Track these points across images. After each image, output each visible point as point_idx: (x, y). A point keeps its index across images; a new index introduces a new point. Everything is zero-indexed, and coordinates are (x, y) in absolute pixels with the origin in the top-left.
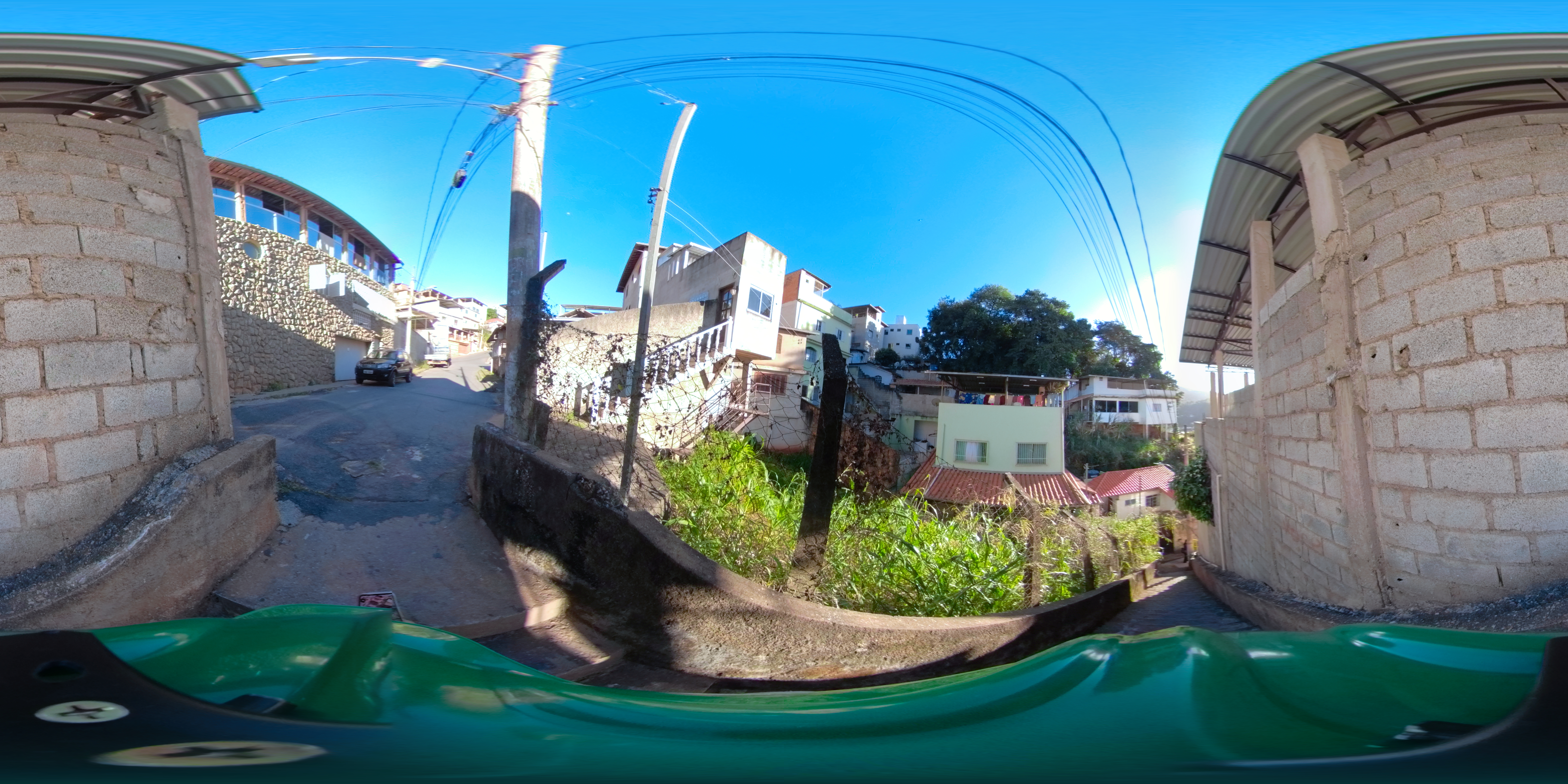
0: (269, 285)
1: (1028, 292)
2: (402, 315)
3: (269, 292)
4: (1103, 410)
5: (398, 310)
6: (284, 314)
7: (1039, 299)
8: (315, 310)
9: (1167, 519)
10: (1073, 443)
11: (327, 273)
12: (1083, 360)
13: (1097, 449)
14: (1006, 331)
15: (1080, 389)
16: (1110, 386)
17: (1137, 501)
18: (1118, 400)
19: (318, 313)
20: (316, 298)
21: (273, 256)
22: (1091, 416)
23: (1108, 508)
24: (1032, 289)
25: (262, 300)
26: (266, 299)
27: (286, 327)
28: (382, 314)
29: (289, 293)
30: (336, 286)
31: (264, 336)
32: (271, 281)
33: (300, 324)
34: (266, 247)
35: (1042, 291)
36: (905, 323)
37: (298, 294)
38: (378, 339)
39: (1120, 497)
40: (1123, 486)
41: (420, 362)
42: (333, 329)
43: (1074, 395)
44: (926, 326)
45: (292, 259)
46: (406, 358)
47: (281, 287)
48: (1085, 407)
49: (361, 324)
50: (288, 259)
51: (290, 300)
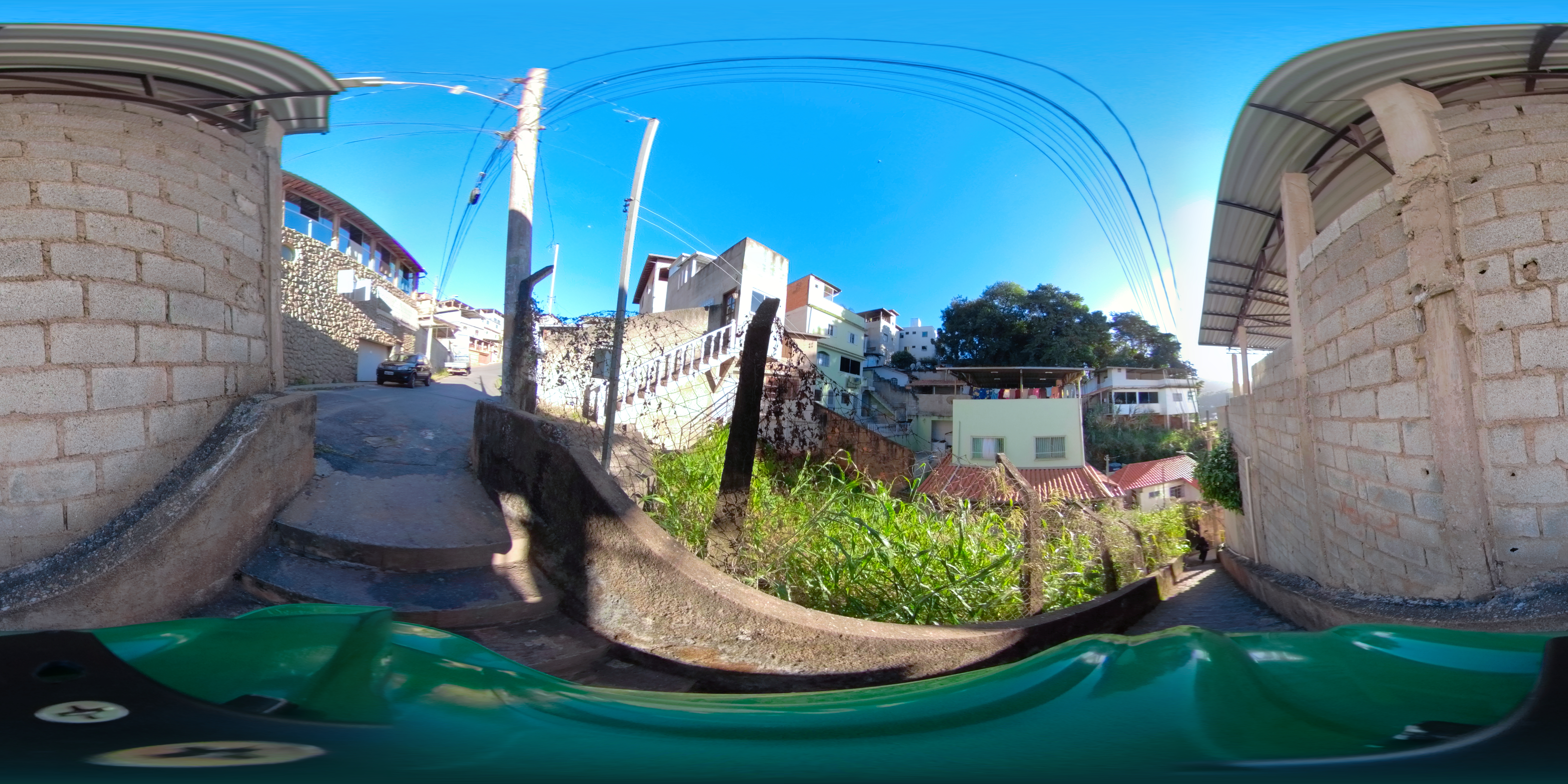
0: (301, 286)
1: (1040, 287)
2: (424, 323)
3: (300, 293)
4: (1124, 403)
5: (420, 319)
6: (313, 314)
7: (1052, 293)
8: (341, 312)
9: (1192, 509)
10: (1094, 436)
11: (355, 279)
12: (1101, 354)
13: (1118, 442)
14: (1022, 327)
15: (1099, 382)
16: (1128, 377)
17: (1161, 492)
18: (1137, 391)
19: (344, 315)
20: (344, 301)
21: (306, 260)
22: (1111, 408)
23: (1132, 501)
24: (1044, 284)
25: (294, 300)
26: (297, 300)
27: (314, 326)
28: (405, 320)
29: (319, 295)
30: (362, 291)
31: (293, 334)
32: (302, 283)
33: (327, 325)
34: (300, 251)
35: (1055, 285)
36: (920, 325)
37: (326, 297)
38: (400, 344)
39: (1144, 490)
40: (1146, 477)
41: (441, 369)
42: (357, 331)
43: (1092, 388)
44: (940, 327)
45: (323, 263)
46: (426, 362)
47: (311, 289)
48: (1105, 400)
49: (383, 329)
50: (320, 263)
51: (319, 301)
